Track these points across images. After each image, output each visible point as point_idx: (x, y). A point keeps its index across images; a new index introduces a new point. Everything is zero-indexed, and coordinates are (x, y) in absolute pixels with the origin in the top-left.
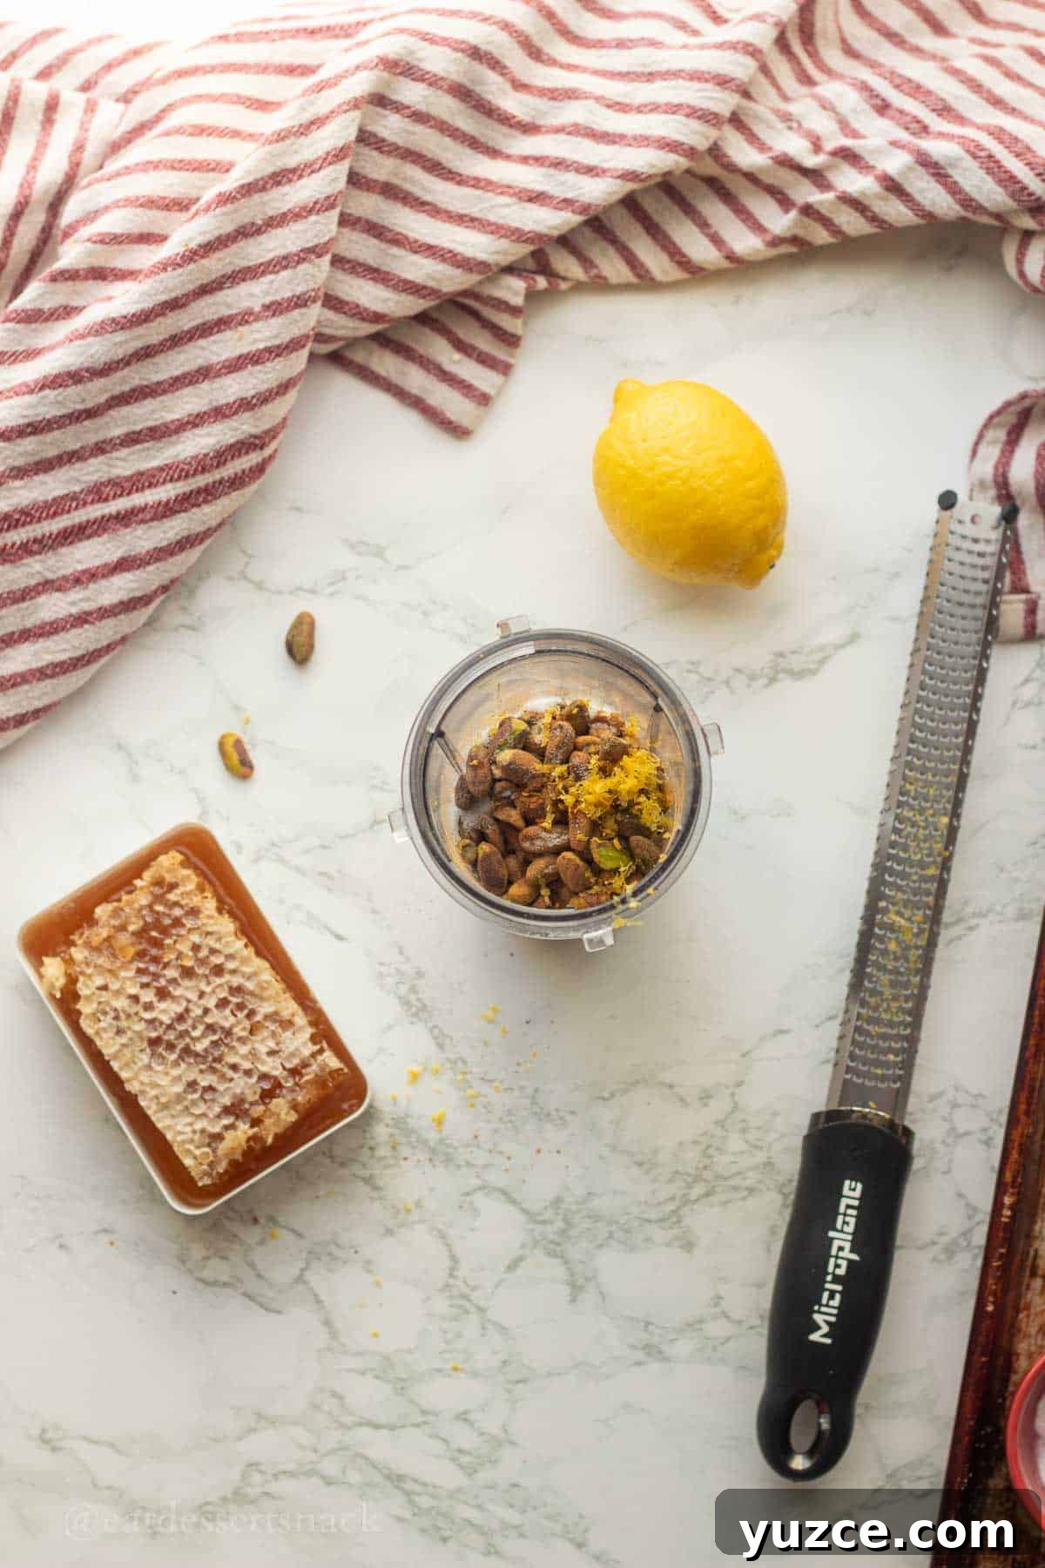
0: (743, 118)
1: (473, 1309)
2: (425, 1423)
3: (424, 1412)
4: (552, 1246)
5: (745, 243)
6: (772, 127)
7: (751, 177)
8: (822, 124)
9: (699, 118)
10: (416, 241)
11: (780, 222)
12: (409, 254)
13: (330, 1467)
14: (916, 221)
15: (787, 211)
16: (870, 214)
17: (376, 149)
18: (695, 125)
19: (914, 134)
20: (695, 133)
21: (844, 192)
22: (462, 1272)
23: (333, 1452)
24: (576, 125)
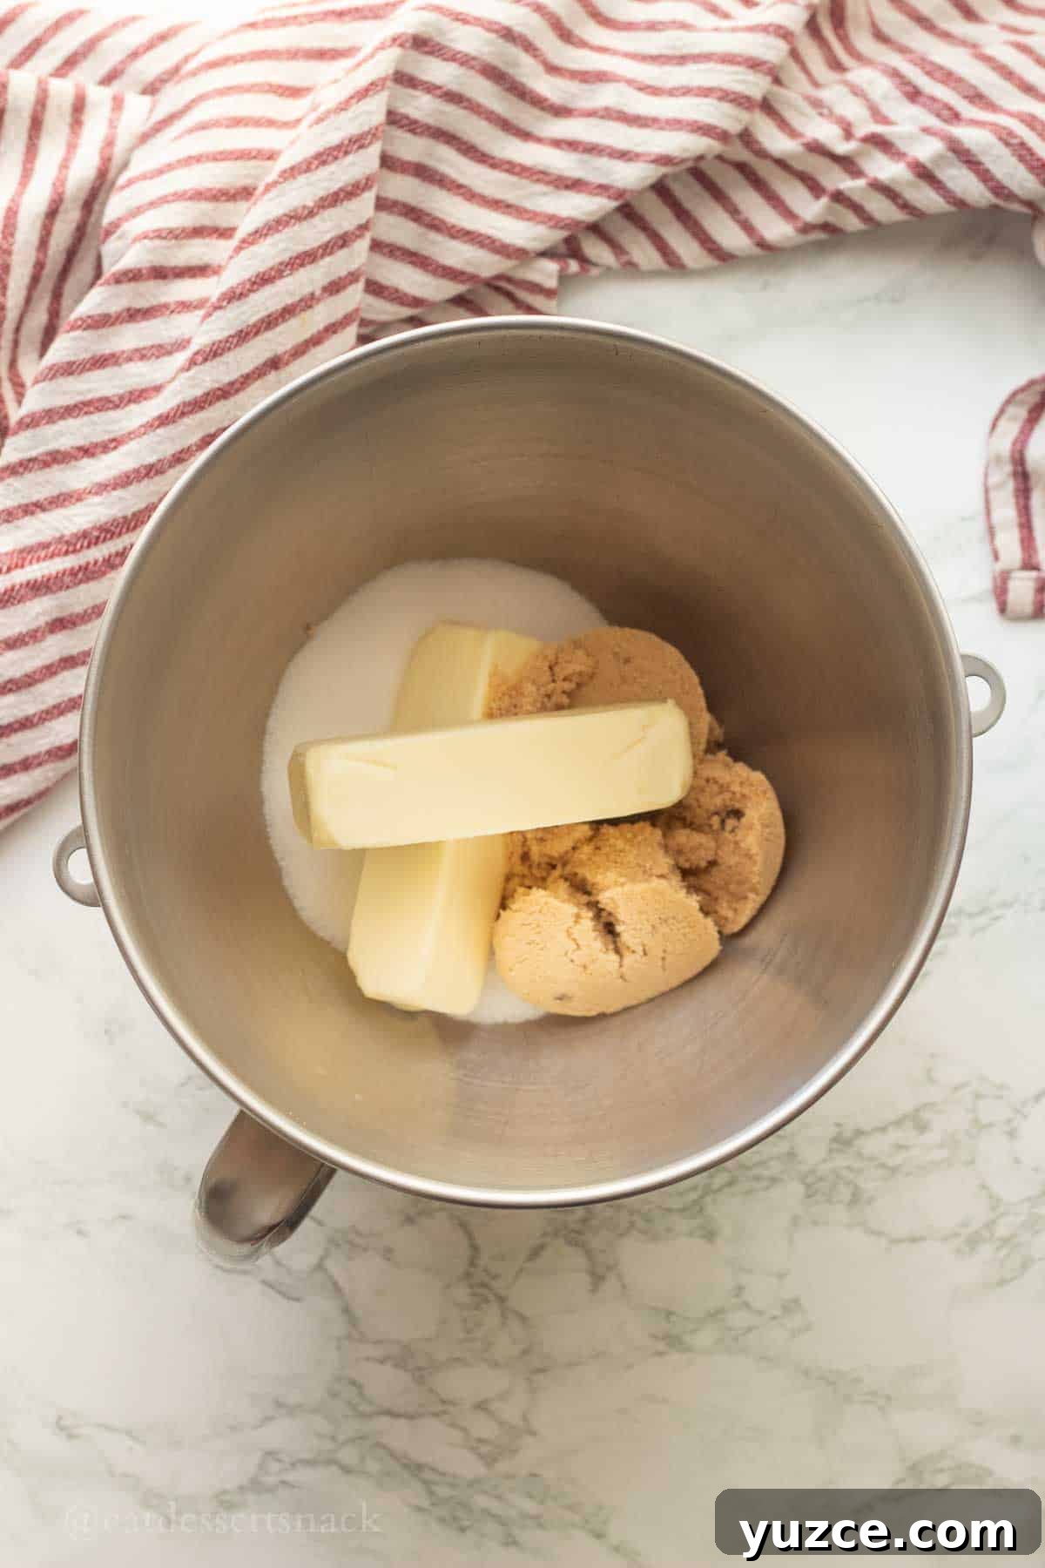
0: (773, 103)
1: (491, 1297)
2: (445, 1412)
3: (443, 1402)
4: (573, 1235)
5: (776, 229)
6: (802, 114)
7: (781, 163)
8: (853, 110)
9: (731, 101)
10: (453, 226)
11: (811, 209)
12: (447, 239)
13: (349, 1455)
14: (947, 207)
15: (817, 197)
16: (900, 201)
17: (409, 131)
18: (727, 107)
19: (945, 121)
20: (730, 116)
21: (876, 179)
22: (483, 1261)
23: (352, 1440)
24: (607, 109)
